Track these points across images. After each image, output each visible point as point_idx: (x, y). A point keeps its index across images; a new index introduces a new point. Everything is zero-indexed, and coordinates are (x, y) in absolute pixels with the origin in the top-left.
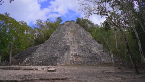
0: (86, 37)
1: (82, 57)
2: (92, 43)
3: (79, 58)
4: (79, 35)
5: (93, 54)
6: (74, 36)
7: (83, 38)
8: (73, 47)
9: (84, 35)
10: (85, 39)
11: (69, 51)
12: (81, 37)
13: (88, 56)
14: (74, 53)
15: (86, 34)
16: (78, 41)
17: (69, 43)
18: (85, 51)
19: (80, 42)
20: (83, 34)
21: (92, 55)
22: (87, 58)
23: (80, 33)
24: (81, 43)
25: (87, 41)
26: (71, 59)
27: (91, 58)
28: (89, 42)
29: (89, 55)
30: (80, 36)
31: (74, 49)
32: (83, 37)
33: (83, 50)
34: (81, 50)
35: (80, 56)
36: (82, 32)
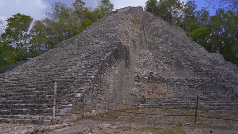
1: (172, 84)
3: (162, 88)
4: (154, 33)
5: (207, 74)
6: (140, 30)
7: (166, 39)
8: (141, 55)
9: (167, 33)
10: (172, 42)
11: (127, 65)
12: (160, 37)
13: (192, 81)
14: (145, 72)
15: (171, 30)
16: (153, 46)
17: (128, 41)
18: (179, 66)
20: (164, 31)
21: (206, 78)
22: (191, 87)
23: (157, 28)
26: (135, 90)
27: (203, 86)
28: (183, 47)
29: (196, 78)
30: (157, 35)
31: (142, 60)
32: (164, 37)
33: (174, 61)
34: (166, 63)
35: (163, 81)
36: (160, 26)
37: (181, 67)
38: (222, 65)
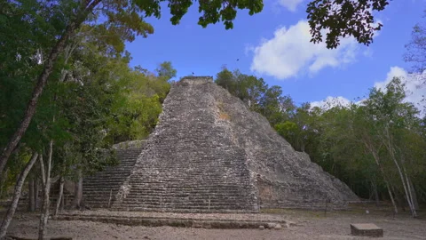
0: (258, 127)
1: (277, 188)
2: (279, 146)
4: (237, 120)
5: (305, 179)
7: (252, 131)
9: (251, 122)
10: (258, 135)
12: (244, 127)
13: (294, 185)
14: (252, 174)
15: (254, 118)
18: (281, 169)
19: (244, 142)
20: (248, 120)
21: (305, 183)
22: (293, 190)
23: (239, 114)
24: (247, 144)
25: (264, 141)
27: (303, 191)
28: (271, 142)
29: (295, 182)
30: (240, 124)
32: (249, 127)
33: (276, 165)
34: (268, 165)
35: (270, 184)
36: (242, 112)
37: (283, 171)
38: (310, 166)
